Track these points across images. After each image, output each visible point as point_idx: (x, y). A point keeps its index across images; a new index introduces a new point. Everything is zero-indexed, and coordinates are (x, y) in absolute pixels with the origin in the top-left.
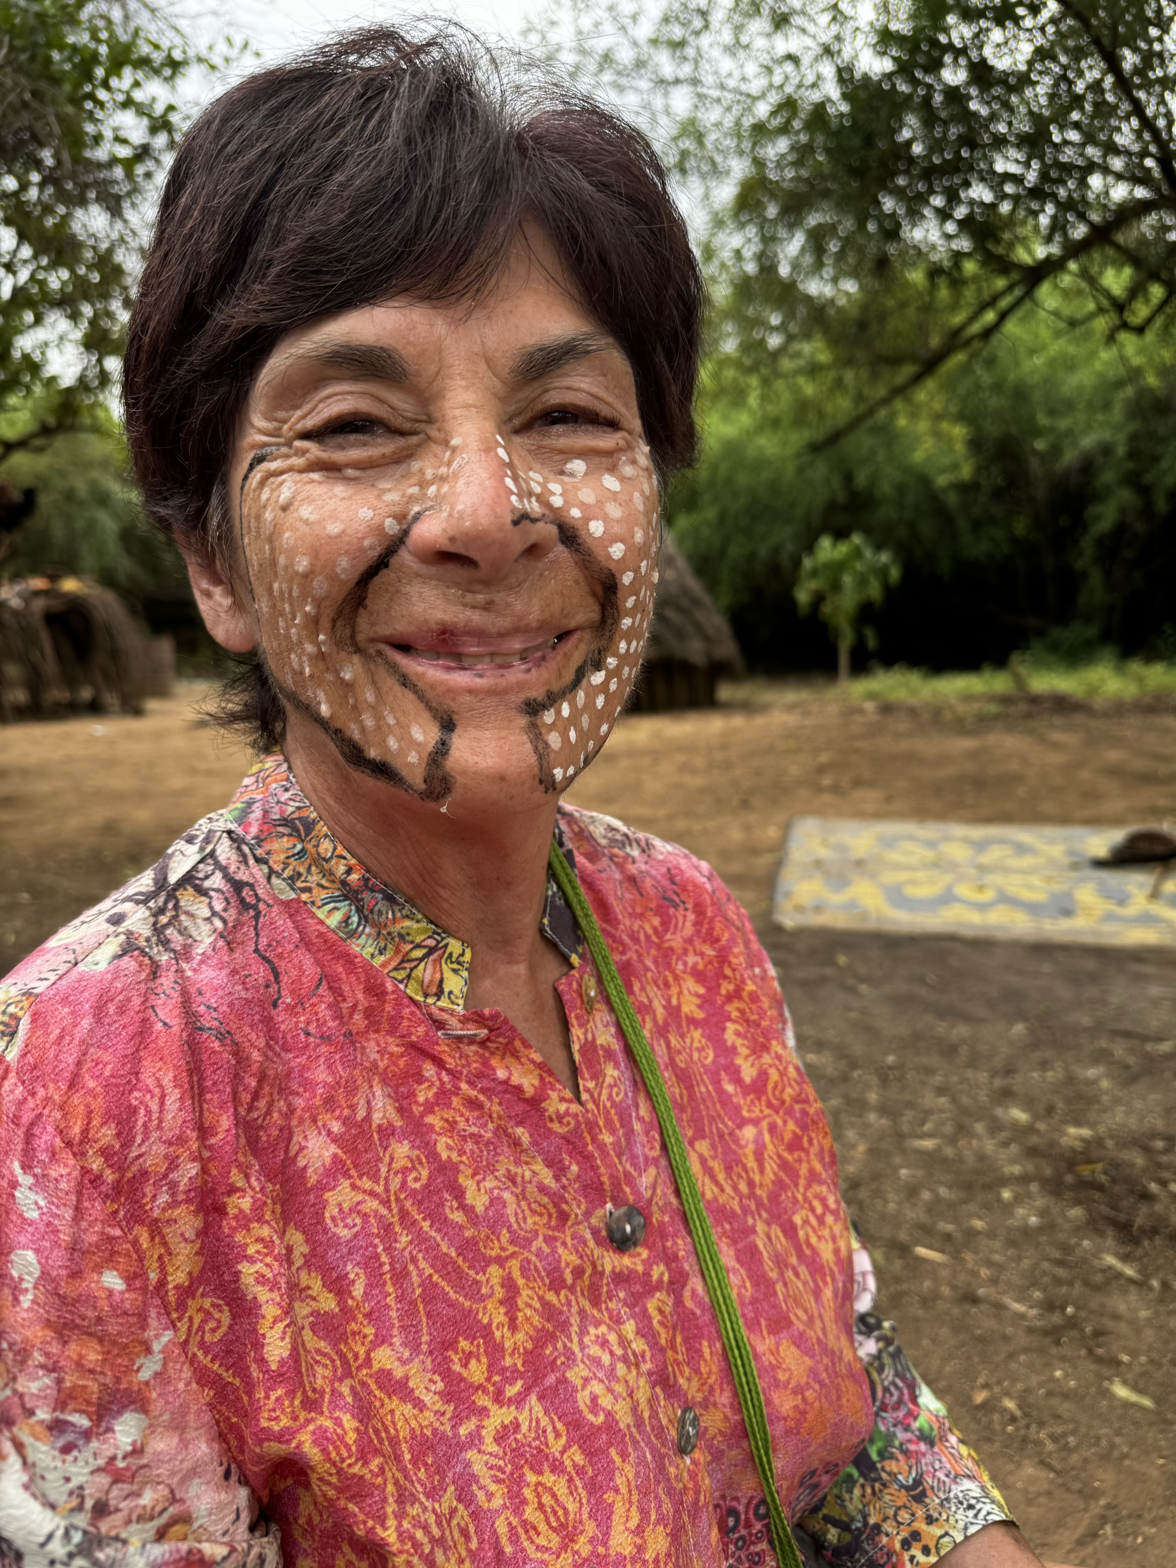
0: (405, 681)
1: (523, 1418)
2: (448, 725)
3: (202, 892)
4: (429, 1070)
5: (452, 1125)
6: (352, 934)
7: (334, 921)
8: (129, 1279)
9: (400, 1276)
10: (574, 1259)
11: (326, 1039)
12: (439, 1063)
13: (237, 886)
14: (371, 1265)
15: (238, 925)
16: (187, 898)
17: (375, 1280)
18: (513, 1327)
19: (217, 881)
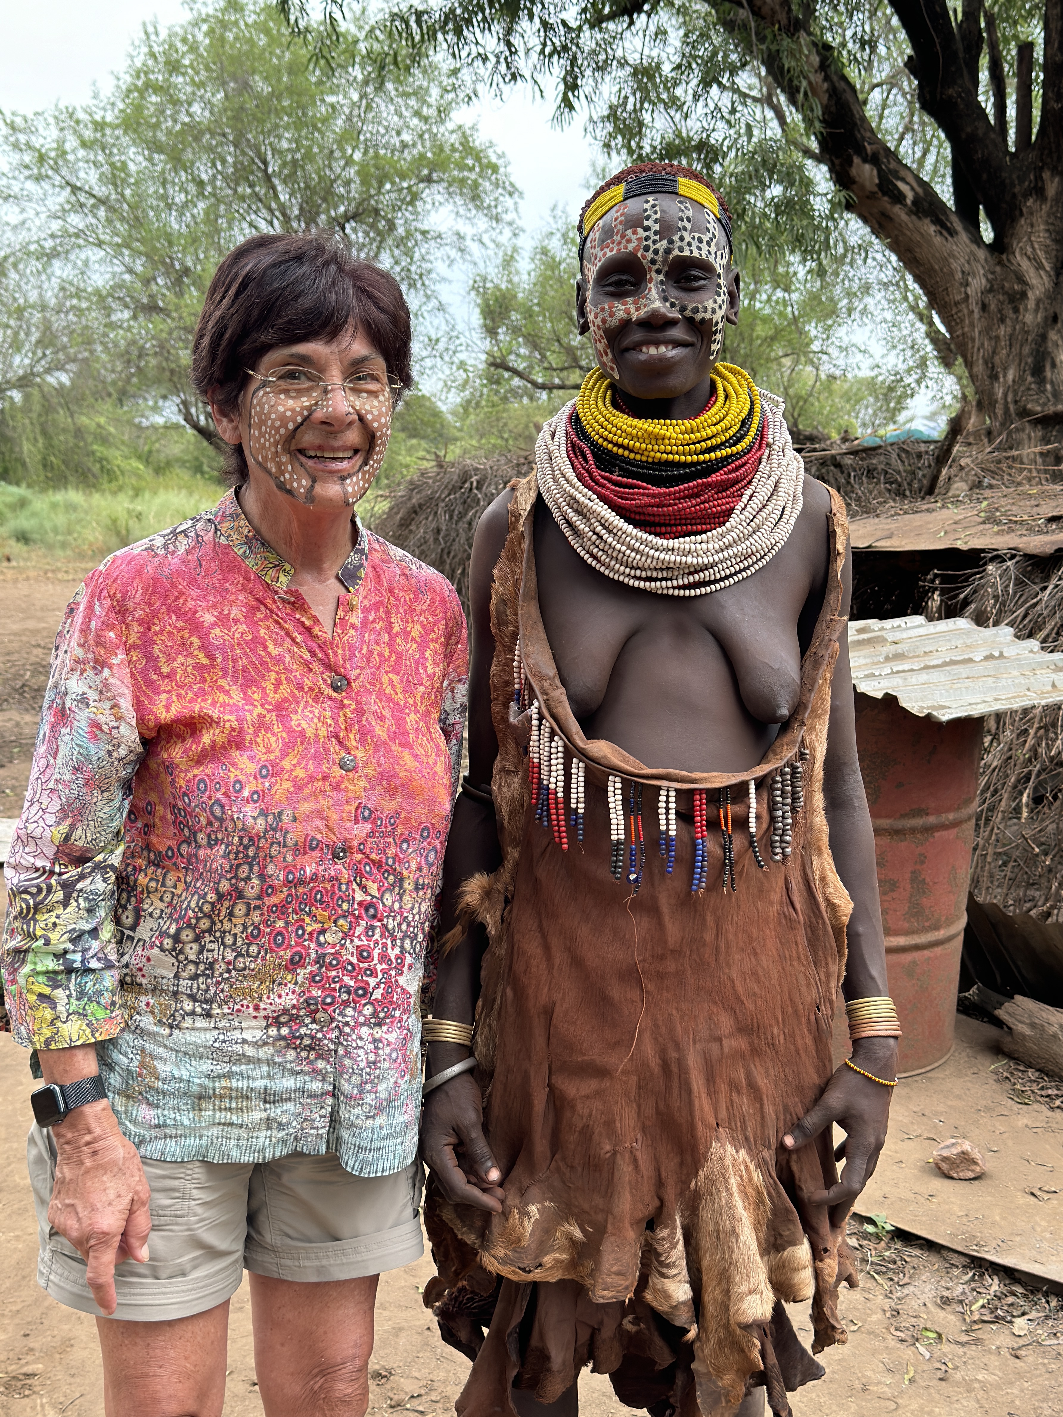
0: (302, 465)
1: (268, 716)
2: (314, 481)
3: (187, 536)
4: (262, 608)
5: (268, 627)
6: (247, 558)
7: (240, 553)
8: (117, 636)
9: (235, 661)
10: (311, 684)
11: (214, 588)
12: (266, 607)
13: (198, 536)
14: (224, 654)
15: (194, 547)
16: (181, 537)
17: (225, 659)
18: (275, 692)
19: (193, 534)
